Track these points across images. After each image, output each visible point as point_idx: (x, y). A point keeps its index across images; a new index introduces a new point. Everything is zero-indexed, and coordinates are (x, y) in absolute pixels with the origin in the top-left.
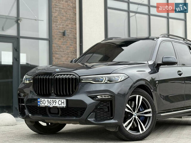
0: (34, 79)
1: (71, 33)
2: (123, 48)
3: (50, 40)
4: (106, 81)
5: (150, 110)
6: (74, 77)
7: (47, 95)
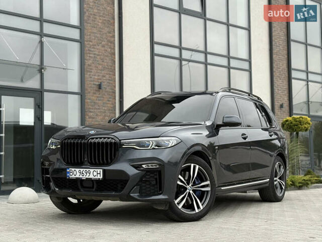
0: (62, 144)
1: (108, 86)
2: (174, 105)
3: (82, 94)
4: (153, 146)
5: (208, 182)
6: (114, 141)
7: (79, 164)
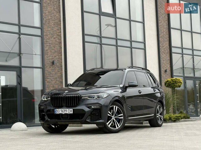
0: (51, 97)
1: (58, 62)
2: (100, 76)
3: (43, 68)
4: (96, 98)
5: (122, 115)
6: (78, 95)
7: (60, 107)
